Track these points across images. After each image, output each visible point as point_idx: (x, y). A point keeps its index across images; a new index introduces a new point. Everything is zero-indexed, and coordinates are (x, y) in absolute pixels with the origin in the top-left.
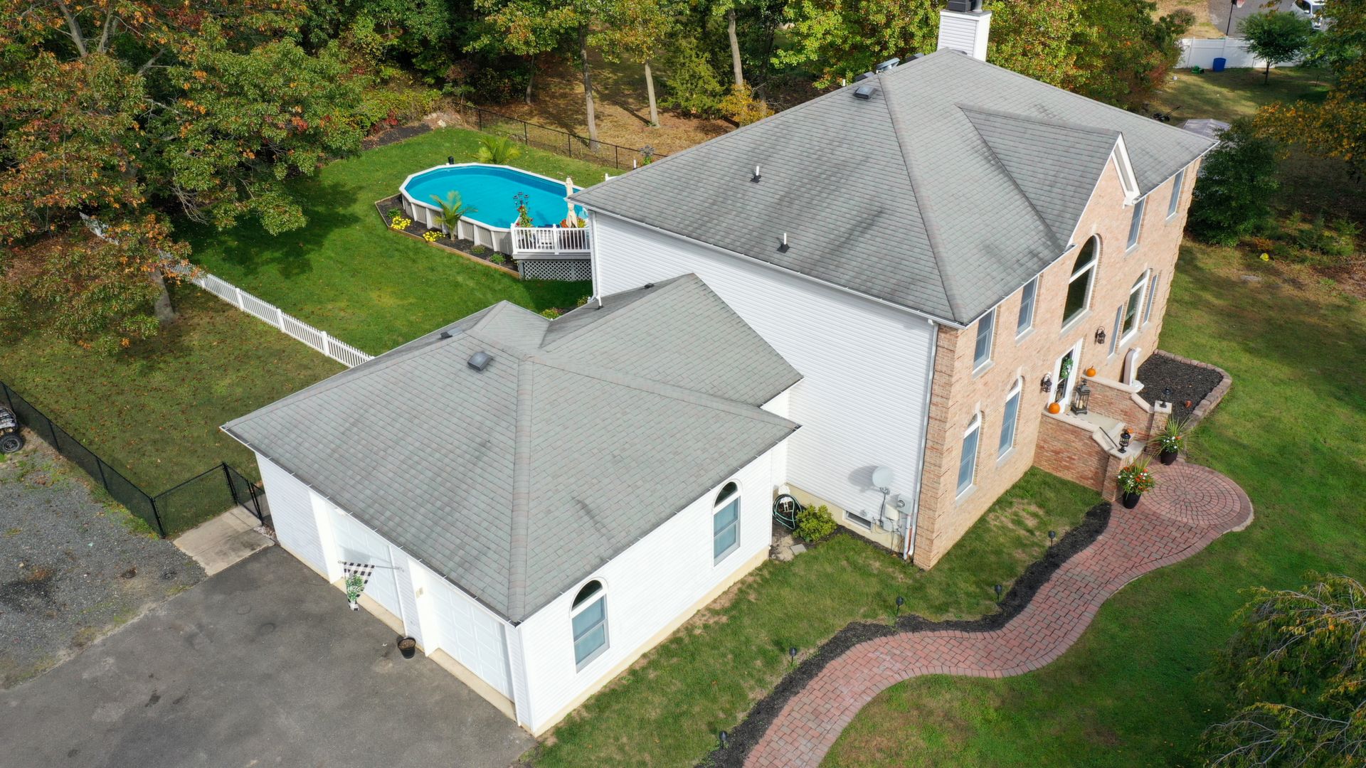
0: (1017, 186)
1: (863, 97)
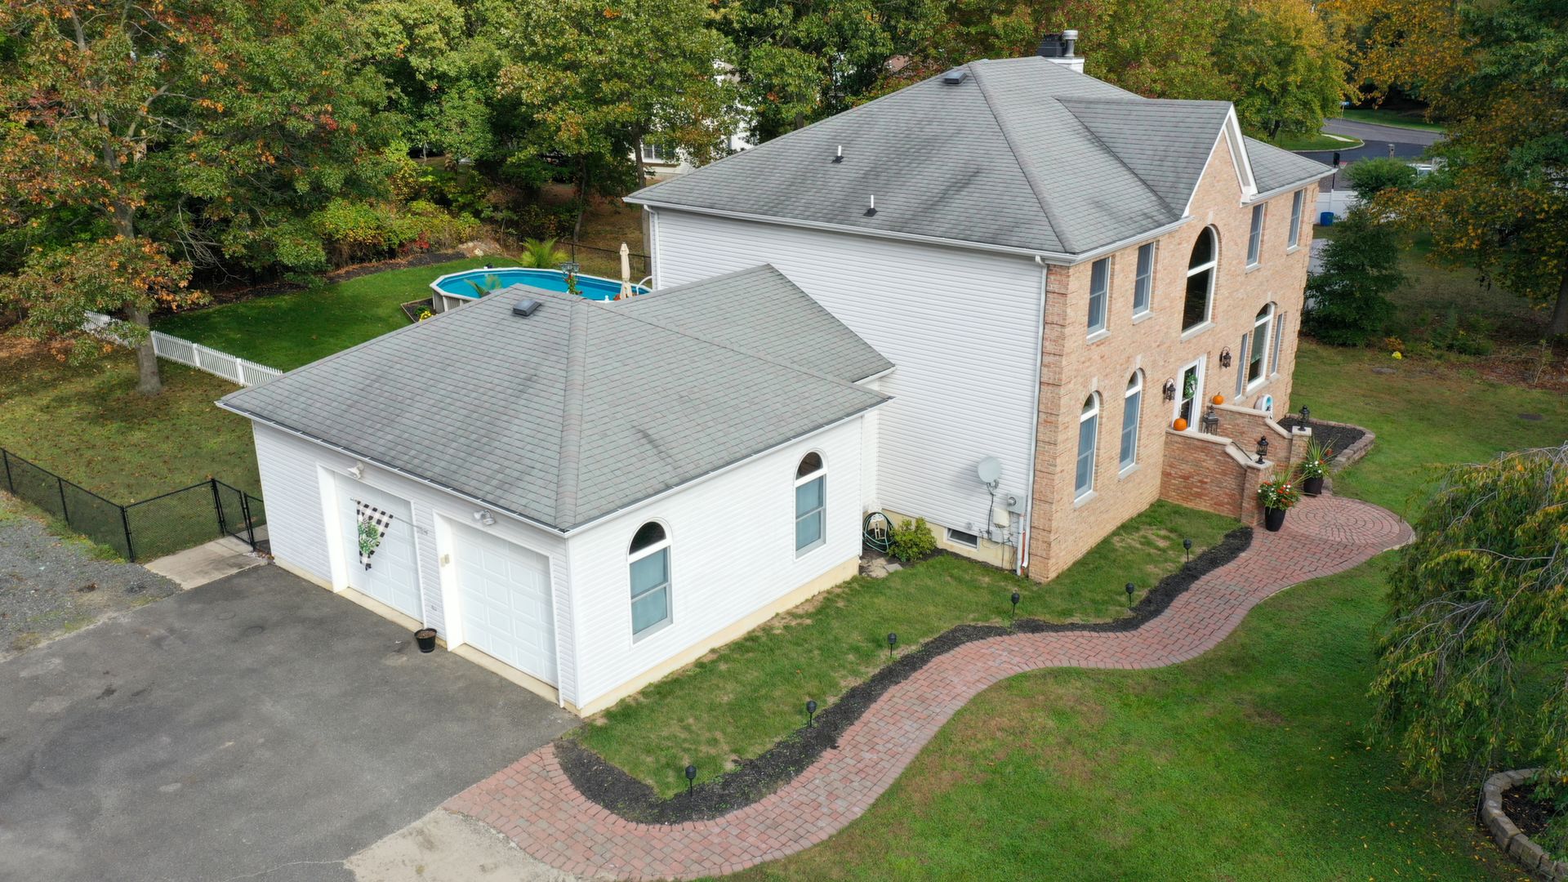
1: (953, 83)
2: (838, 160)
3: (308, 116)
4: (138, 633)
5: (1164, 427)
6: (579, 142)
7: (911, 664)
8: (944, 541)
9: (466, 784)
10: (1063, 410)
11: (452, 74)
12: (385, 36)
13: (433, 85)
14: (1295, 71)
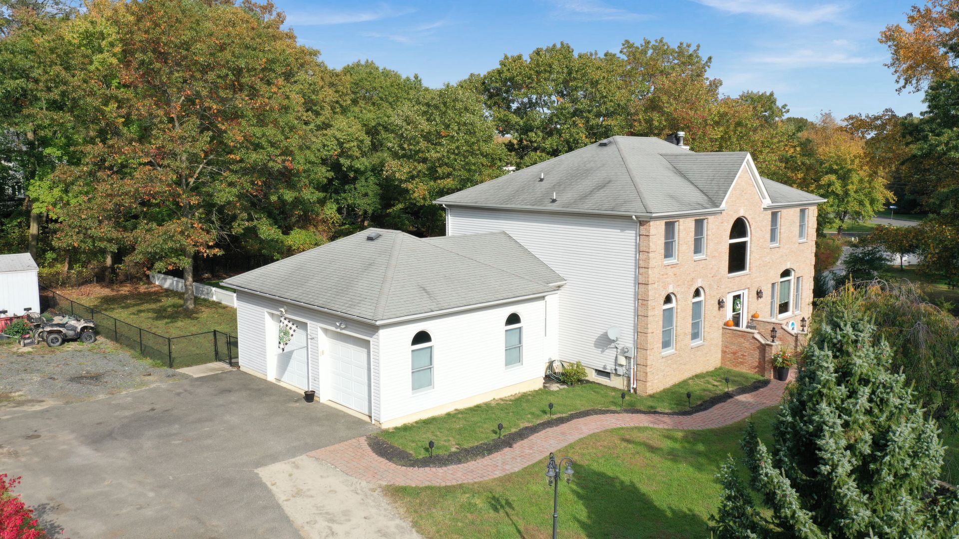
0: (692, 183)
1: (604, 145)
2: (541, 180)
3: (279, 161)
4: (169, 390)
5: (721, 324)
6: (424, 199)
7: (562, 421)
8: (592, 376)
9: (319, 447)
10: (650, 298)
11: (362, 169)
12: (328, 146)
13: (352, 175)
14: (852, 183)
